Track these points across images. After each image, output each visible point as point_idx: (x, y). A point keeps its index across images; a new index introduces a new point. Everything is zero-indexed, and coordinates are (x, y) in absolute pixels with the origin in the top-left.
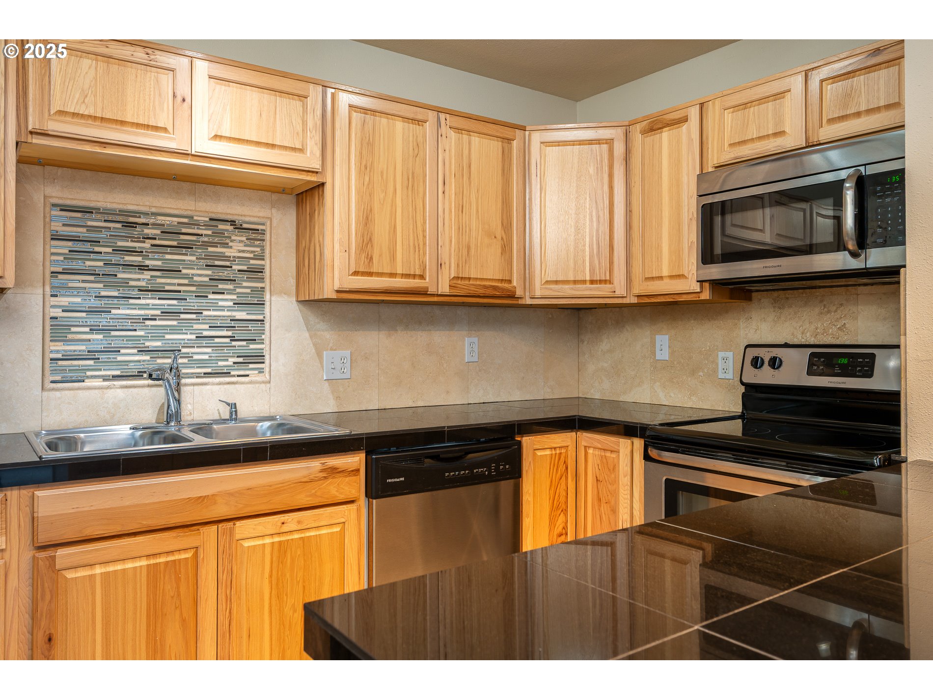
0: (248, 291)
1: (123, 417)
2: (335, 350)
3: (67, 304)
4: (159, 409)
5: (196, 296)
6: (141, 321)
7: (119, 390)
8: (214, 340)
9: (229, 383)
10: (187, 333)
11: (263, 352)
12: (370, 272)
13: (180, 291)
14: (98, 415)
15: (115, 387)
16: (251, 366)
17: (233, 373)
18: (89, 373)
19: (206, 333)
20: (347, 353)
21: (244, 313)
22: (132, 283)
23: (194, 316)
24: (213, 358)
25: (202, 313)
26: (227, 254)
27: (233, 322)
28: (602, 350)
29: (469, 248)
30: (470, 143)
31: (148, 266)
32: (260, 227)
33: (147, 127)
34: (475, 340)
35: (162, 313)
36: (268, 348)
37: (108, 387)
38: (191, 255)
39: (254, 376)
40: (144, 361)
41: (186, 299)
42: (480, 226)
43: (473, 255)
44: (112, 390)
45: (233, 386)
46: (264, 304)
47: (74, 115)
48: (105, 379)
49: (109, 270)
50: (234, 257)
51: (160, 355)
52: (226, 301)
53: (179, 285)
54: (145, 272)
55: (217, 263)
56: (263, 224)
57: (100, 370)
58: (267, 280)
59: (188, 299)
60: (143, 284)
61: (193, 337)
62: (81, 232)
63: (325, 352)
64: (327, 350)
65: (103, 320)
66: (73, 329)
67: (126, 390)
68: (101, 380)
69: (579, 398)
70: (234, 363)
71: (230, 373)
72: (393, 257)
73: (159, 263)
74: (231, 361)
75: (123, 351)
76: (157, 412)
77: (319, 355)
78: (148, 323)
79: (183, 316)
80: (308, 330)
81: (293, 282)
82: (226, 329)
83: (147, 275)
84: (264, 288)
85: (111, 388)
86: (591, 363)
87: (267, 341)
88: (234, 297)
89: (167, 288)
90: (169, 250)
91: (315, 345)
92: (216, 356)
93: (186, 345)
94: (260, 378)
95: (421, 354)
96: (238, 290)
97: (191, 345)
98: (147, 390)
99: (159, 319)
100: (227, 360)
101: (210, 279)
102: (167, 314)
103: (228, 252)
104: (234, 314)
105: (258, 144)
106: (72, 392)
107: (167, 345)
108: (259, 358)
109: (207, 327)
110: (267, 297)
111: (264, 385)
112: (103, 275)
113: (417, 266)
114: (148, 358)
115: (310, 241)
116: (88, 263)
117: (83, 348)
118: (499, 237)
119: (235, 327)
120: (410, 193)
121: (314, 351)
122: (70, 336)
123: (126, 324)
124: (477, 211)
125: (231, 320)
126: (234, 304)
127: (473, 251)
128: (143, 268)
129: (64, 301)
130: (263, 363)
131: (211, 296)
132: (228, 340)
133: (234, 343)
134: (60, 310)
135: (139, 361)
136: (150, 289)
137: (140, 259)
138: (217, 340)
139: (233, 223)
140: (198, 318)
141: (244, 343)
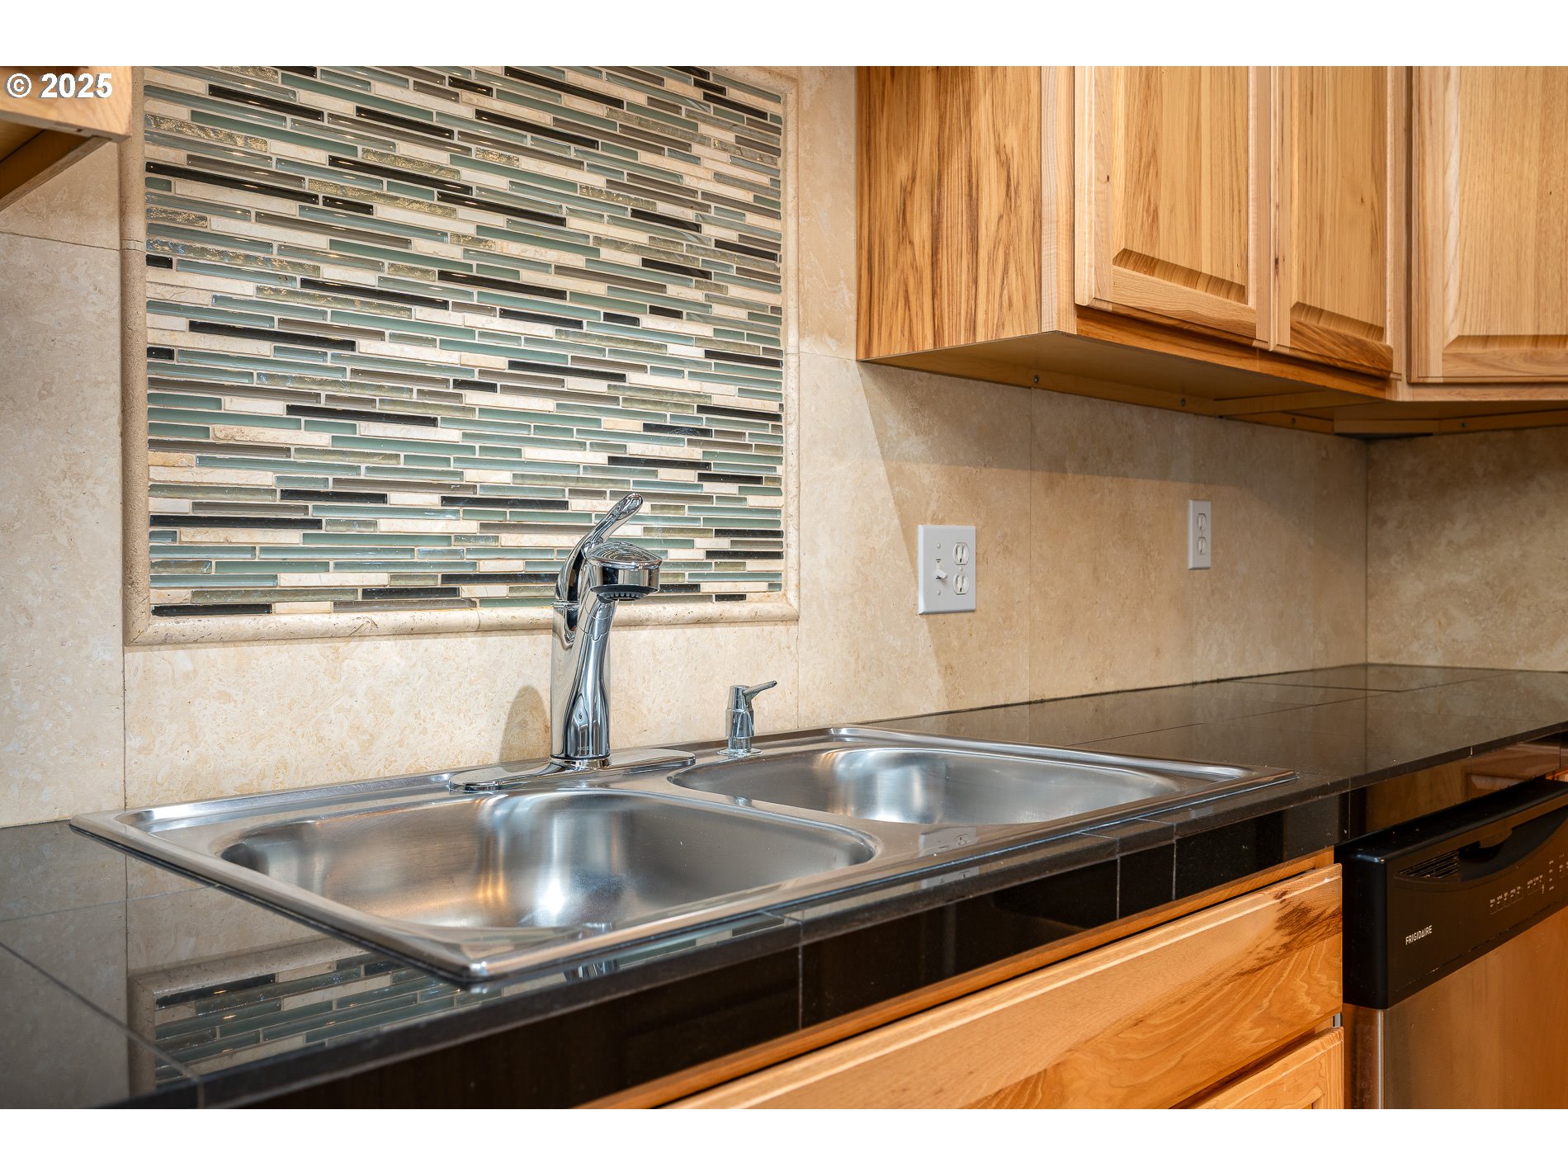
0: (741, 314)
1: (401, 743)
2: (942, 522)
3: (206, 301)
4: (510, 716)
5: (608, 316)
6: (451, 390)
7: (387, 646)
8: (655, 473)
9: (699, 622)
10: (582, 445)
11: (778, 522)
12: (1153, 259)
13: (560, 294)
14: (321, 740)
15: (376, 633)
16: (752, 565)
17: (707, 587)
18: (287, 579)
19: (636, 449)
20: (969, 532)
21: (733, 389)
22: (421, 246)
23: (600, 386)
24: (654, 536)
25: (622, 377)
26: (688, 182)
27: (704, 416)
28: (1450, 542)
29: (1321, 221)
31: (467, 189)
32: (769, 107)
34: (1206, 507)
35: (513, 365)
36: (792, 509)
37: (355, 634)
38: (594, 168)
39: (759, 601)
40: (460, 537)
41: (579, 324)
42: (1339, 161)
43: (1327, 244)
44: (367, 645)
45: (707, 631)
46: (777, 364)
48: (343, 600)
49: (351, 186)
50: (705, 195)
51: (509, 519)
52: (686, 342)
53: (562, 270)
54: (462, 211)
55: (663, 208)
56: (776, 99)
57: (324, 566)
58: (789, 283)
59: (585, 322)
60: (452, 252)
61: (601, 458)
63: (921, 528)
64: (924, 522)
65: (328, 377)
66: (232, 404)
67: (409, 643)
68: (328, 605)
69: (1366, 666)
70: (711, 554)
71: (696, 587)
73: (500, 183)
74: (701, 546)
75: (396, 498)
76: (502, 725)
77: (908, 536)
78: (473, 398)
79: (573, 383)
80: (884, 457)
81: (850, 298)
82: (686, 437)
83: (466, 220)
84: (776, 309)
85: (362, 636)
86: (1413, 574)
87: (789, 485)
88: (707, 331)
89: (528, 277)
90: (528, 140)
91: (899, 503)
92: (665, 530)
93: (581, 486)
94: (771, 605)
95: (1110, 543)
96: (718, 310)
97: (596, 487)
98: (471, 642)
99: (505, 389)
100: (689, 544)
101: (646, 262)
102: (526, 369)
103: (689, 175)
104: (707, 387)
106: (231, 651)
107: (528, 484)
108: (769, 540)
109: (635, 425)
110: (790, 339)
111: (781, 628)
112: (330, 201)
113: (1235, 258)
114: (471, 526)
115: (942, 156)
116: (279, 148)
117: (265, 478)
118: (1368, 202)
119: (706, 432)
121: (896, 521)
122: (220, 432)
123: (404, 397)
124: (1335, 120)
125: (702, 409)
126: (709, 354)
127: (1327, 233)
128: (456, 195)
129: (195, 287)
130: (778, 556)
131: (649, 321)
132: (690, 476)
133: (709, 488)
134: (182, 323)
135: (446, 538)
136: (474, 273)
137: (441, 157)
138: (665, 474)
139: (702, 78)
140: (613, 393)
141: (731, 489)
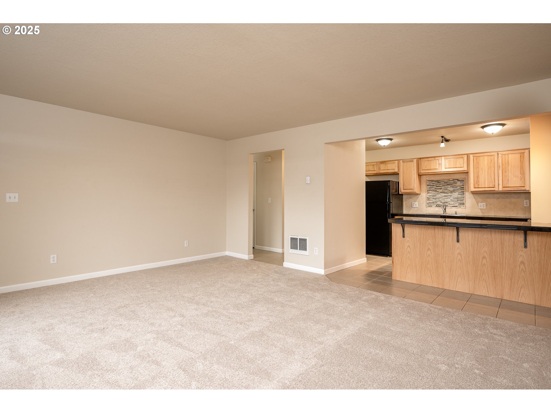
0: (461, 192)
2: (482, 203)
6: (441, 197)
8: (454, 201)
9: (456, 208)
18: (433, 205)
20: (485, 204)
21: (460, 196)
22: (439, 191)
23: (450, 196)
25: (452, 196)
29: (508, 180)
30: (508, 157)
33: (435, 169)
34: (528, 201)
38: (449, 186)
39: (462, 207)
41: (449, 194)
45: (458, 209)
47: (424, 170)
49: (436, 190)
52: (457, 193)
53: (447, 191)
55: (454, 187)
56: (464, 179)
58: (465, 189)
60: (441, 191)
61: (450, 200)
62: (431, 184)
64: (480, 203)
65: (435, 197)
66: (430, 199)
71: (457, 206)
72: (485, 184)
73: (444, 188)
74: (457, 204)
75: (438, 202)
77: (478, 204)
79: (448, 196)
80: (474, 199)
82: (456, 199)
84: (464, 191)
87: (465, 201)
89: (445, 192)
90: (445, 185)
91: (476, 202)
92: (455, 203)
93: (448, 201)
96: (459, 192)
101: (453, 190)
102: (445, 196)
103: (456, 185)
105: (453, 168)
108: (463, 204)
109: (453, 198)
110: (465, 193)
111: (464, 209)
113: (492, 185)
116: (433, 189)
117: (432, 202)
118: (520, 177)
120: (489, 170)
123: (438, 198)
125: (457, 197)
127: (510, 181)
128: (442, 189)
129: (429, 195)
131: (453, 193)
133: (458, 201)
139: (457, 180)
141: (460, 201)
